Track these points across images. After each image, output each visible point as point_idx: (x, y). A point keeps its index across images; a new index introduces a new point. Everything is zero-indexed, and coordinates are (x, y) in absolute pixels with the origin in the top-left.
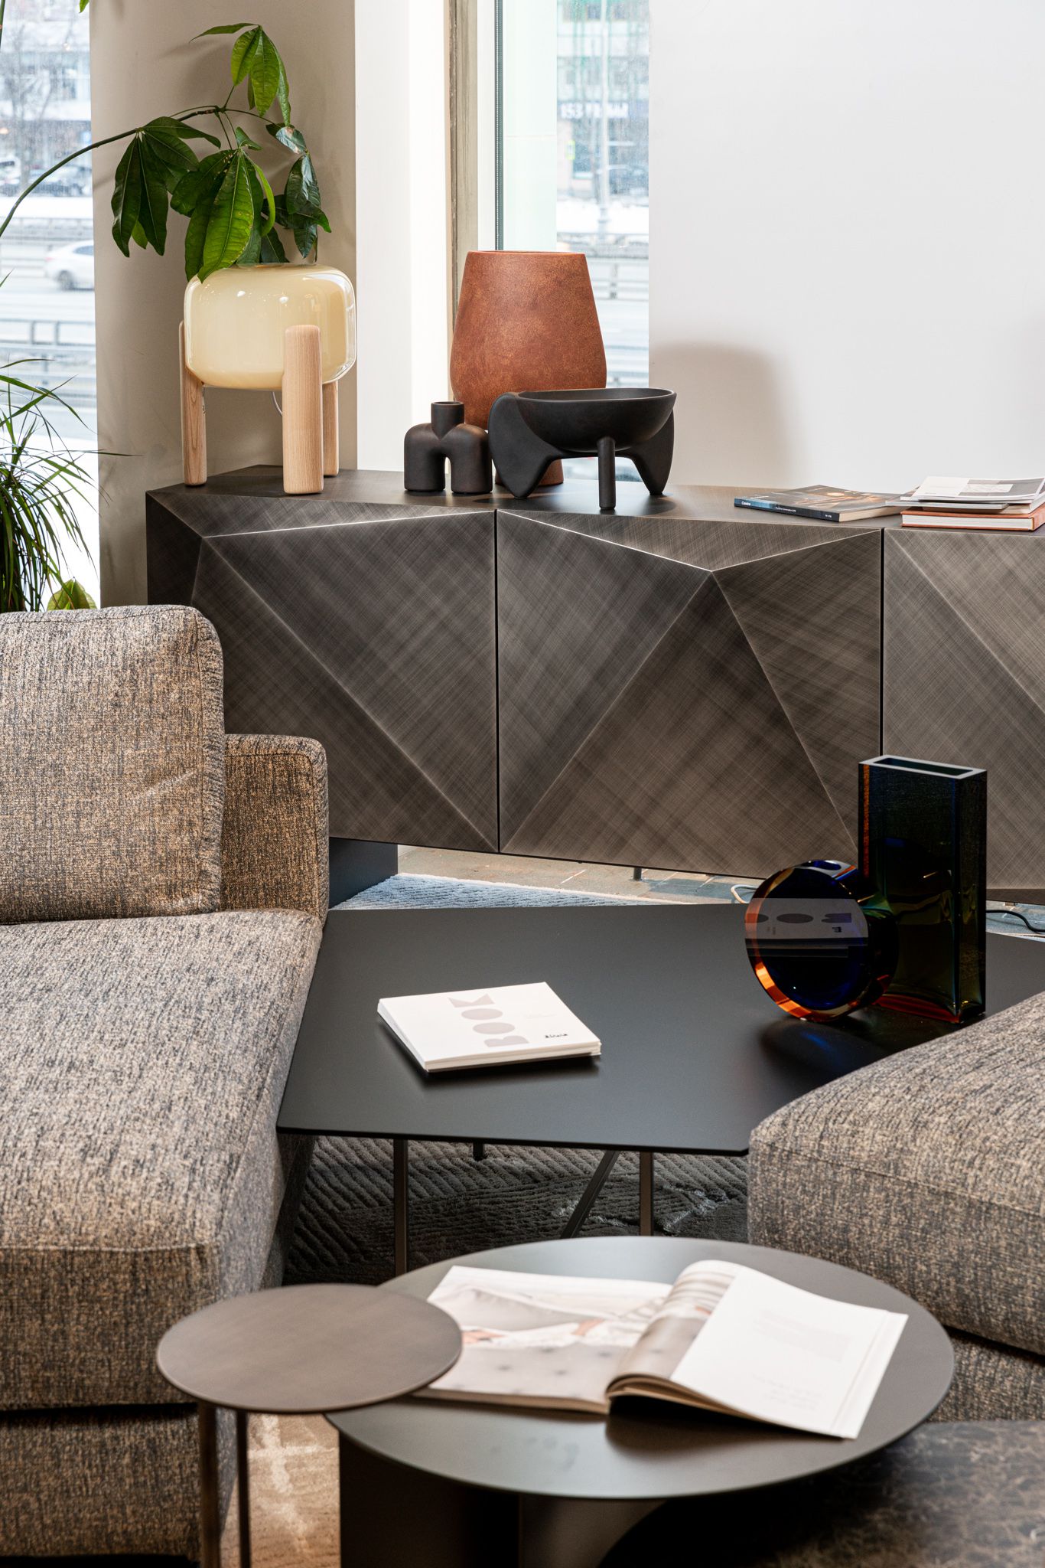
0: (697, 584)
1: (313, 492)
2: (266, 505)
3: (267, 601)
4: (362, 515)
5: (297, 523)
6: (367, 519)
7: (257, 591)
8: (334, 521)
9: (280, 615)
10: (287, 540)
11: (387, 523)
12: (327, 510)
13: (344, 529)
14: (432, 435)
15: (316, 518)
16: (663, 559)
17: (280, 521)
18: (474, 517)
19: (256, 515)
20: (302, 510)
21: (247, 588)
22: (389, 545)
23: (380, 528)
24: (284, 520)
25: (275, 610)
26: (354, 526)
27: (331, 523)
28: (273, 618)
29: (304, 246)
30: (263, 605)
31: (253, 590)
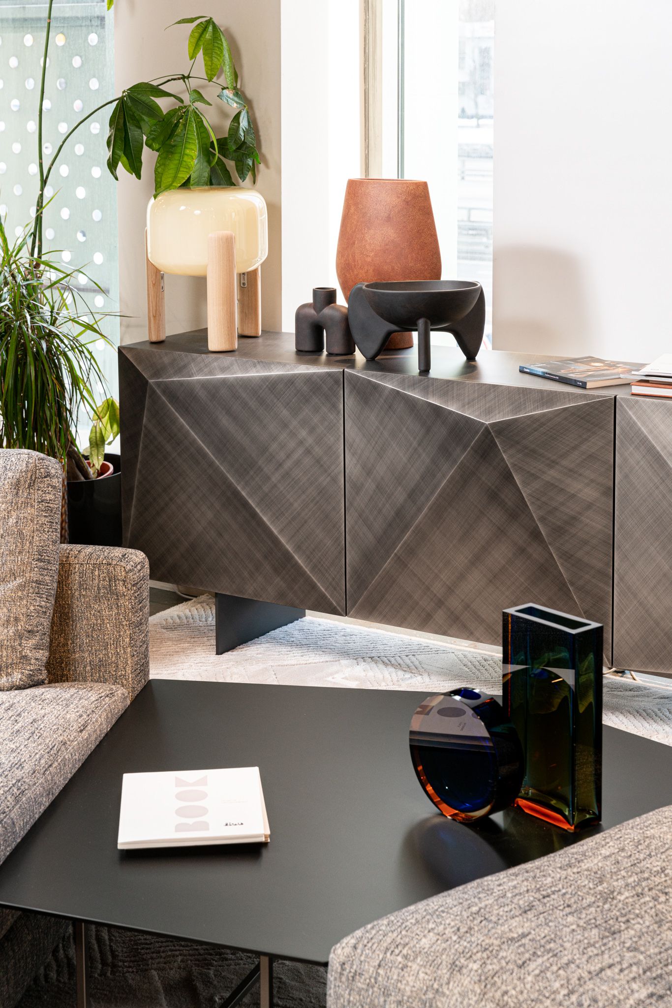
0: (477, 432)
1: (229, 350)
2: (193, 359)
3: (191, 427)
4: (254, 369)
5: (211, 373)
6: (257, 372)
7: (185, 420)
8: (235, 373)
9: (199, 437)
10: (205, 385)
11: (271, 376)
12: (232, 365)
13: (242, 379)
14: (312, 311)
15: (223, 370)
16: (454, 412)
17: (200, 371)
18: (329, 374)
19: (185, 366)
20: (215, 364)
21: (178, 418)
22: (272, 391)
23: (265, 379)
24: (203, 370)
25: (196, 434)
26: (248, 377)
27: (233, 374)
28: (195, 440)
29: (243, 173)
30: (188, 431)
31: (182, 420)
